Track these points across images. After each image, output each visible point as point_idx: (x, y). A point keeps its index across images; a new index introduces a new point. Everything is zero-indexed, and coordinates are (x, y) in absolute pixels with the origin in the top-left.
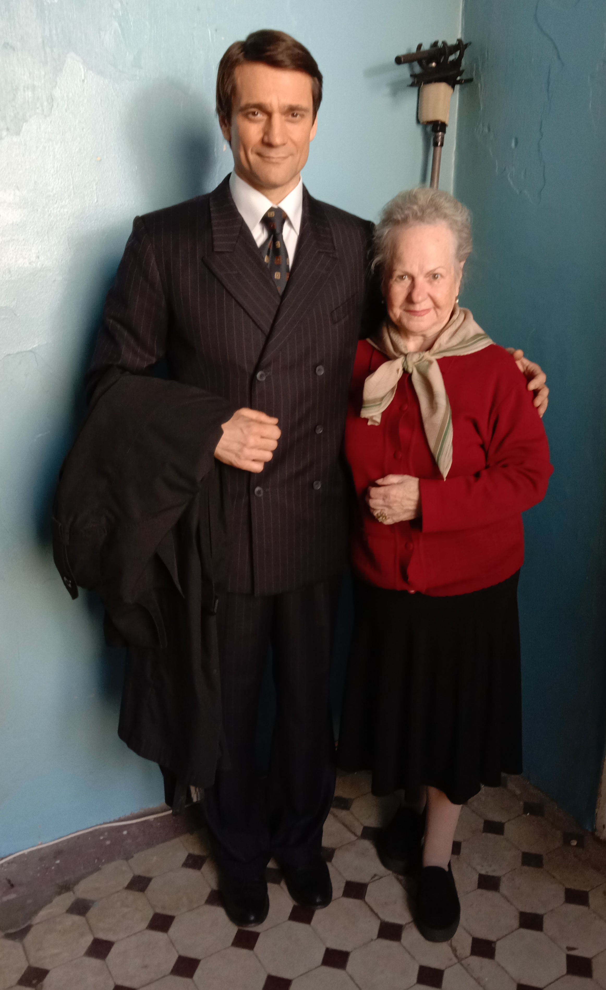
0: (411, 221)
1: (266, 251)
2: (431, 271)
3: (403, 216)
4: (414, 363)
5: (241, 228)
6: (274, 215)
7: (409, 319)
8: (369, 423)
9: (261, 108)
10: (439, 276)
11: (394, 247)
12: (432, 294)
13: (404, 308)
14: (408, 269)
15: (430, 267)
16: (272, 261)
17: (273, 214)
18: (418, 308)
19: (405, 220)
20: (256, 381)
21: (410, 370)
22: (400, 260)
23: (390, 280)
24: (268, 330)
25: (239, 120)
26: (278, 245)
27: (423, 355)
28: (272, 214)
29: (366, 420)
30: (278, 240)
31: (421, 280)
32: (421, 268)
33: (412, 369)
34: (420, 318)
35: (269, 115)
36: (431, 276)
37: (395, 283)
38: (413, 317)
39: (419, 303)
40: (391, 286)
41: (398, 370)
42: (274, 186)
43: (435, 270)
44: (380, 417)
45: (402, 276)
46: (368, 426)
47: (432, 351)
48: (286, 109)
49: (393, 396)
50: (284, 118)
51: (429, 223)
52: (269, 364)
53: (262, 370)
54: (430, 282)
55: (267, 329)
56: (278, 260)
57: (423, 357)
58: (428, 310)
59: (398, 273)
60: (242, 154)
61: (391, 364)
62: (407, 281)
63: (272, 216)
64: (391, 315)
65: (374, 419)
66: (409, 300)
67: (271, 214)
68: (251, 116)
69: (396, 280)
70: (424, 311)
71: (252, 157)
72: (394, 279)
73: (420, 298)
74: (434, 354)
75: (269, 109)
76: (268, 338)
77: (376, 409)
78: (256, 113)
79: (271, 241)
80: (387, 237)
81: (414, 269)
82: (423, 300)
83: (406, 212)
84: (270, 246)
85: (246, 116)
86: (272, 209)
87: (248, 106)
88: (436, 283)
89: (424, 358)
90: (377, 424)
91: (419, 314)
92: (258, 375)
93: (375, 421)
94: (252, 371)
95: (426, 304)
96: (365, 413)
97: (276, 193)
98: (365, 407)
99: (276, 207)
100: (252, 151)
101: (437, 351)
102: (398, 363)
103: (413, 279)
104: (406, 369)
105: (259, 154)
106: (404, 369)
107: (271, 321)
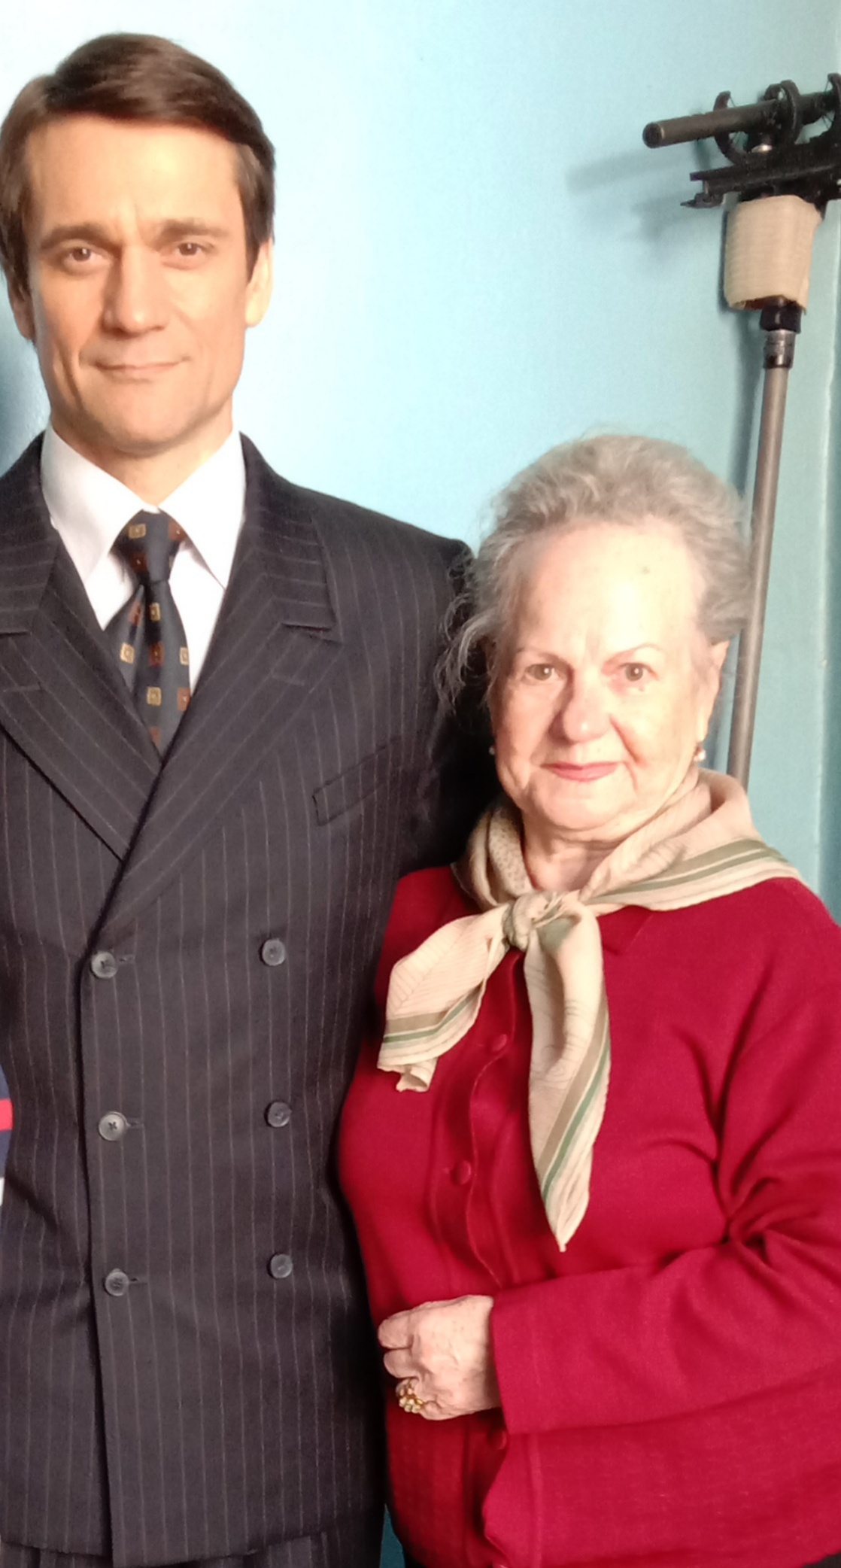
0: (574, 517)
1: (125, 631)
2: (620, 654)
3: (553, 503)
4: (533, 922)
5: (54, 568)
6: (144, 534)
7: (554, 790)
8: (401, 1086)
9: (93, 237)
10: (645, 672)
11: (524, 587)
12: (621, 721)
13: (541, 759)
14: (558, 648)
15: (616, 643)
16: (140, 659)
17: (141, 532)
18: (579, 755)
19: (558, 516)
20: (92, 978)
21: (522, 942)
22: (535, 622)
23: (509, 680)
24: (125, 843)
25: (44, 279)
26: (156, 613)
27: (560, 901)
28: (139, 532)
29: (395, 1077)
30: (156, 601)
31: (590, 678)
32: (593, 645)
33: (527, 939)
34: (583, 786)
35: (116, 251)
36: (623, 672)
37: (521, 685)
38: (564, 782)
39: (583, 741)
40: (510, 695)
41: (489, 942)
42: (146, 448)
43: (630, 652)
44: (432, 1068)
45: (541, 667)
46: (398, 1091)
47: (588, 893)
48: (159, 230)
49: (475, 1015)
50: (157, 257)
51: (622, 522)
52: (128, 933)
53: (108, 948)
54: (618, 688)
55: (121, 845)
56: (156, 654)
57: (558, 907)
58: (606, 767)
59: (529, 658)
60: (58, 369)
61: (469, 923)
62: (555, 682)
63: (138, 536)
64: (506, 778)
65: (414, 1072)
66: (557, 735)
67: (137, 531)
68: (72, 262)
69: (524, 679)
70: (593, 766)
71: (84, 376)
72: (519, 676)
73: (585, 727)
74: (591, 901)
75: (114, 236)
76: (124, 864)
77: (421, 1045)
78: (85, 252)
79: (137, 603)
80: (505, 560)
81: (574, 649)
82: (595, 736)
83: (563, 493)
84: (136, 618)
85: (58, 263)
86: (141, 517)
87: (63, 234)
88: (633, 689)
89: (561, 909)
90: (420, 1089)
91: (583, 774)
92: (98, 960)
93: (418, 1081)
94: (79, 954)
95: (608, 748)
96: (390, 1059)
97: (154, 468)
98: (388, 1040)
99: (152, 509)
100: (81, 358)
101: (603, 891)
102: (492, 922)
103: (569, 673)
104: (511, 939)
105: (101, 365)
106: (506, 940)
107: (134, 819)
